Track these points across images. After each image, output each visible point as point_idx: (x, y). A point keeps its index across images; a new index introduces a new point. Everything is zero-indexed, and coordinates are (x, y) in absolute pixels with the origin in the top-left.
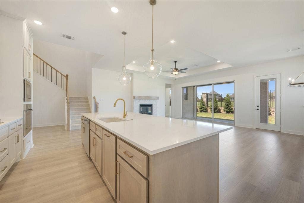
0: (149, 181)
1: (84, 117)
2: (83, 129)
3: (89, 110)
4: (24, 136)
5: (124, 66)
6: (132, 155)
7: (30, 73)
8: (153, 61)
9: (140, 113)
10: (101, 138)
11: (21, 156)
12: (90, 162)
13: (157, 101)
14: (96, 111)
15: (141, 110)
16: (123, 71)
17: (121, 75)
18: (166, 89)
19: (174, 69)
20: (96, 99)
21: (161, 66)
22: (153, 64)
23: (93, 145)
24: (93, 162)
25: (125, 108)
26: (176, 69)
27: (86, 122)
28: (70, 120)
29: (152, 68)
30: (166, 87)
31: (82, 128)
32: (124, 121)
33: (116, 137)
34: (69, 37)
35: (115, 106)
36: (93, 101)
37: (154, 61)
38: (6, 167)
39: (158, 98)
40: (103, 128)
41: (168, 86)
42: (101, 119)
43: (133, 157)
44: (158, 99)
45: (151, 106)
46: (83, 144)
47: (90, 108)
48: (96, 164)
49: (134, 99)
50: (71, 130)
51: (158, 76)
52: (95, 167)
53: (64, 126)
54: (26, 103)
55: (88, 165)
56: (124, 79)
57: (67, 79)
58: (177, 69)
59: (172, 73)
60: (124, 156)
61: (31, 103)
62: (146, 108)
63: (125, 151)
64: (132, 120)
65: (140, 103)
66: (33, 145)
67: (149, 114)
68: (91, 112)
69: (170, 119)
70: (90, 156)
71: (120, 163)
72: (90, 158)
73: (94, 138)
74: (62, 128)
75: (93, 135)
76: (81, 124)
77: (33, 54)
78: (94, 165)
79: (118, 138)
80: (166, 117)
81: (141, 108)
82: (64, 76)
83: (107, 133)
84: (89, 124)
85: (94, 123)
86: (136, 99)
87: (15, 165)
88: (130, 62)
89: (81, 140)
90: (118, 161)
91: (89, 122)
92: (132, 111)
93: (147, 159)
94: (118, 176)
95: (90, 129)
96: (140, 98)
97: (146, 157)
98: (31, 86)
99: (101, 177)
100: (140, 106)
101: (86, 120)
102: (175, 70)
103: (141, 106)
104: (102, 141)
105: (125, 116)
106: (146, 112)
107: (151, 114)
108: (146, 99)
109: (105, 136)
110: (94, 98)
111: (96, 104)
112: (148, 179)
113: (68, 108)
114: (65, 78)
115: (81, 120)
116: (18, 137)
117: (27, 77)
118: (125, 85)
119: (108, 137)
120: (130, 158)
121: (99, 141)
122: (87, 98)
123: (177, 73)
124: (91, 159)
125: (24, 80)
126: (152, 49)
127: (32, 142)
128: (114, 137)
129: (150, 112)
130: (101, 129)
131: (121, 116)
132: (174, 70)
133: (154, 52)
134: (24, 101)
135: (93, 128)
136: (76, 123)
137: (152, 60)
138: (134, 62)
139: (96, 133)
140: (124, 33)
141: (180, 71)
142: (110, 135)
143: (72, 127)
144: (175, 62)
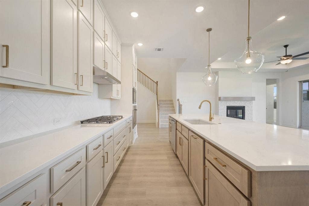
0: (251, 202)
1: (171, 117)
2: (170, 128)
3: (174, 111)
4: (133, 128)
5: (209, 66)
6: (226, 165)
7: (136, 83)
8: (249, 53)
9: (227, 116)
10: (188, 138)
11: (132, 143)
12: (176, 159)
13: (252, 103)
14: (180, 112)
15: (229, 113)
16: (208, 71)
17: (206, 75)
18: (267, 86)
19: (284, 56)
20: (180, 101)
21: (263, 56)
22: (250, 56)
23: (180, 144)
24: (179, 160)
25: (211, 110)
26: (287, 56)
27: (173, 122)
28: (160, 119)
29: (248, 61)
30: (267, 84)
31: (169, 126)
32: (209, 124)
33: (204, 141)
34: (159, 50)
35: (200, 108)
36: (177, 102)
37: (251, 51)
38: (125, 148)
39: (253, 99)
40: (189, 130)
41: (269, 82)
42: (186, 120)
43: (227, 167)
44: (255, 100)
45: (243, 108)
46: (170, 141)
47: (174, 109)
48: (182, 162)
49: (219, 100)
50: (161, 128)
51: (257, 70)
52: (181, 165)
53: (155, 123)
54: (134, 105)
55: (174, 161)
56: (210, 79)
57: (157, 85)
58: (290, 56)
59: (280, 63)
60: (214, 162)
61: (136, 105)
62: (235, 110)
63: (216, 157)
64: (221, 124)
65: (227, 105)
66: (137, 136)
67: (240, 118)
68: (175, 113)
69: (275, 127)
70: (177, 154)
71: (209, 169)
72: (176, 155)
73: (180, 138)
74: (154, 125)
75: (179, 135)
76: (168, 124)
77: (137, 69)
78: (181, 163)
79: (206, 141)
80: (267, 123)
81: (229, 111)
82: (155, 83)
83: (194, 134)
84: (175, 124)
85: (180, 123)
86: (222, 101)
87: (129, 148)
88: (214, 60)
89: (168, 137)
90: (206, 166)
91: (175, 122)
92: (217, 113)
93: (248, 174)
94: (206, 181)
95: (176, 129)
96: (226, 99)
97: (247, 171)
98: (136, 92)
99: (188, 176)
100: (227, 108)
101: (173, 120)
102: (285, 58)
103: (229, 108)
104: (188, 142)
105: (211, 119)
106: (236, 116)
107: (243, 118)
108: (235, 101)
109: (192, 138)
110: (178, 100)
111: (180, 106)
112: (250, 199)
113: (158, 109)
114: (156, 84)
115: (168, 119)
116: (130, 128)
117: (134, 86)
118: (210, 85)
119: (195, 138)
120: (223, 166)
121: (185, 141)
122: (171, 101)
123: (289, 61)
124: (177, 157)
125: (133, 88)
126: (248, 37)
127: (137, 133)
128: (202, 140)
129: (241, 116)
130: (188, 130)
131: (207, 119)
132: (283, 58)
133: (251, 41)
134: (133, 103)
135: (179, 128)
136: (164, 123)
137: (248, 51)
138: (219, 59)
139: (182, 133)
140: (209, 30)
141: (295, 57)
142: (197, 138)
143: (161, 125)
144: (286, 46)
